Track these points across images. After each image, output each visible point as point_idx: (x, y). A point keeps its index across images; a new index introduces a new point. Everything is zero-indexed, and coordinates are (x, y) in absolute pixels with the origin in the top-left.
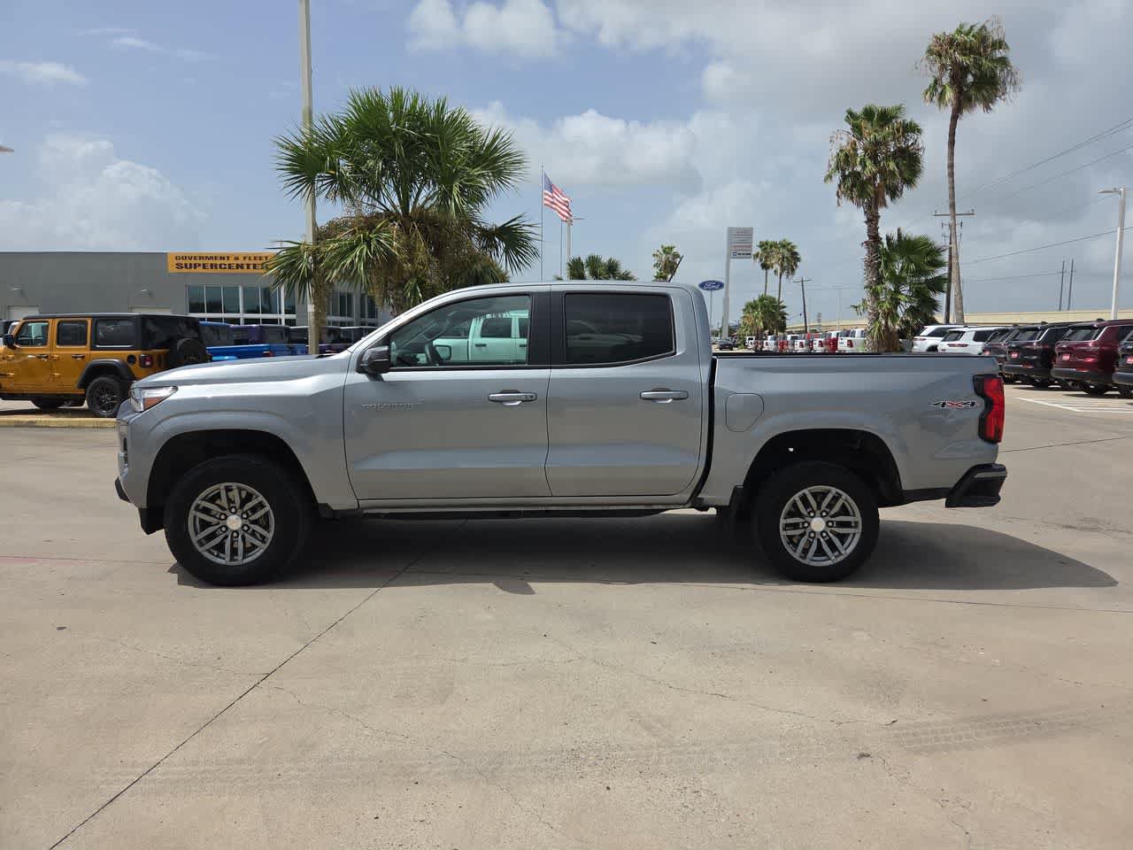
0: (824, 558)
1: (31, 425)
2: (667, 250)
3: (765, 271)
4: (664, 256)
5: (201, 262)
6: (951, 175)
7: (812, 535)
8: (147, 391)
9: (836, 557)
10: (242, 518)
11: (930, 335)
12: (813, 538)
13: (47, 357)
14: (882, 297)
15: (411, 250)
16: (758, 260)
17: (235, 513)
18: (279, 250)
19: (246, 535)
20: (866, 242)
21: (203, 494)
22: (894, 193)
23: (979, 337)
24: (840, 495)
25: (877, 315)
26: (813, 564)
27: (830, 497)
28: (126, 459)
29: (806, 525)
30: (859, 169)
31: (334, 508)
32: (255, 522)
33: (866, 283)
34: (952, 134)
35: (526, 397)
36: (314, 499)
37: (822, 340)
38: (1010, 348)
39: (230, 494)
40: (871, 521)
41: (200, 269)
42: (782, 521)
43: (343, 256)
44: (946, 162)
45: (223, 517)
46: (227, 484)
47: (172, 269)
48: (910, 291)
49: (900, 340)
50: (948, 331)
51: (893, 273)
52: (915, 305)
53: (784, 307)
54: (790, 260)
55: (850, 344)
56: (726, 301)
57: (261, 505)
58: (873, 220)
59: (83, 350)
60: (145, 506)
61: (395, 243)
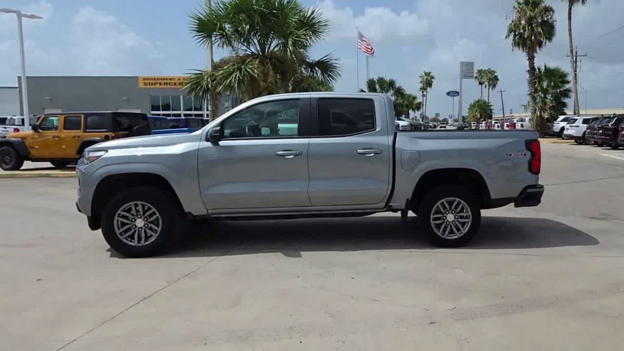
0: (454, 235)
1: (48, 176)
2: (427, 74)
3: (480, 86)
4: (425, 77)
5: (159, 82)
6: (570, 35)
7: (448, 223)
8: (91, 153)
9: (460, 234)
10: (144, 220)
11: (562, 121)
12: (448, 224)
13: (57, 137)
14: (538, 100)
15: (265, 75)
16: (477, 80)
17: (140, 218)
18: (190, 75)
19: (147, 230)
20: (528, 71)
21: (122, 208)
22: (540, 44)
23: (585, 121)
24: (461, 203)
25: (535, 110)
26: (448, 238)
27: (455, 203)
28: (80, 189)
29: (444, 218)
30: (522, 31)
31: (194, 214)
32: (151, 222)
33: (529, 93)
34: (570, 14)
35: (296, 153)
36: (183, 209)
37: (508, 123)
38: (599, 127)
39: (137, 208)
40: (476, 215)
41: (158, 86)
42: (432, 216)
43: (226, 78)
44: (567, 28)
45: (133, 220)
46: (136, 202)
47: (141, 85)
48: (551, 97)
49: (549, 124)
50: (570, 119)
51: (542, 87)
52: (554, 105)
53: (491, 106)
54: (493, 80)
55: (522, 126)
56: (460, 102)
57: (154, 213)
58: (531, 59)
59: (79, 133)
60: (90, 215)
61: (256, 71)
